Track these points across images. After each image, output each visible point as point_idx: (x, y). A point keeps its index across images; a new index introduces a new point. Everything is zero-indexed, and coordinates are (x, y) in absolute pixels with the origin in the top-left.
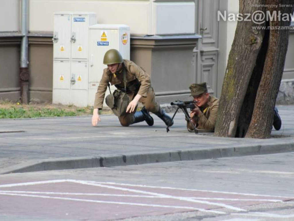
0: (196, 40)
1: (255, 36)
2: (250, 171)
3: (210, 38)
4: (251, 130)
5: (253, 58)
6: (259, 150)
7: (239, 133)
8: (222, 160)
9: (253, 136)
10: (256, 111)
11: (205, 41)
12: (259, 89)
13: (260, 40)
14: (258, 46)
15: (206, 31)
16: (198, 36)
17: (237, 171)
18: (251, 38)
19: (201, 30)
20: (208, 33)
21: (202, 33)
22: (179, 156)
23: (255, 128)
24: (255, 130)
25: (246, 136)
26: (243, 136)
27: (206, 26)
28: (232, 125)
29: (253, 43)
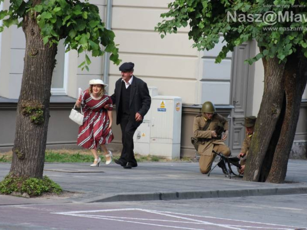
0: (230, 109)
1: (275, 108)
2: (270, 207)
3: (240, 108)
4: (270, 177)
5: (273, 124)
6: (276, 192)
7: (261, 178)
8: (249, 198)
9: (271, 182)
10: (274, 163)
11: (237, 110)
12: (277, 147)
13: (278, 111)
14: (277, 116)
15: (237, 103)
16: (232, 107)
17: (261, 207)
18: (272, 109)
19: (233, 102)
20: (239, 105)
21: (234, 105)
22: (218, 194)
23: (273, 175)
24: (273, 177)
25: (266, 181)
26: (264, 181)
27: (238, 99)
28: (256, 172)
29: (274, 113)
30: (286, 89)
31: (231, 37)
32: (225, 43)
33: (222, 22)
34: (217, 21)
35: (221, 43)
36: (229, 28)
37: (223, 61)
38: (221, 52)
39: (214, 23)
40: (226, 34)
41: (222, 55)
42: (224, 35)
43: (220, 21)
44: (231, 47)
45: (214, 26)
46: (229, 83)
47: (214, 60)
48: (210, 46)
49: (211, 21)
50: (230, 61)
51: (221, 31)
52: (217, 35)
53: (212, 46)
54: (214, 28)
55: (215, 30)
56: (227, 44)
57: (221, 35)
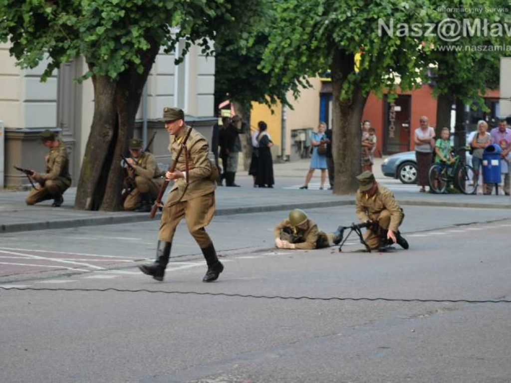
0: (57, 132)
1: (108, 130)
2: (106, 238)
3: (68, 131)
4: (104, 205)
5: (105, 147)
6: (111, 221)
7: (94, 207)
8: (82, 229)
9: (105, 210)
10: (108, 190)
11: (64, 133)
12: (111, 172)
13: (111, 133)
14: (109, 138)
15: (65, 126)
16: (59, 129)
17: (95, 238)
18: (104, 131)
19: (60, 124)
20: (66, 127)
21: (62, 127)
22: (48, 226)
23: (107, 203)
24: (107, 205)
25: (101, 208)
26: (97, 210)
27: (65, 121)
28: (89, 200)
29: (106, 136)
30: (118, 109)
31: (56, 53)
32: (51, 60)
33: (46, 37)
34: (40, 36)
35: (46, 60)
36: (53, 43)
37: (49, 79)
38: (46, 70)
39: (37, 38)
40: (51, 50)
41: (48, 74)
42: (49, 51)
43: (44, 35)
44: (57, 64)
45: (37, 41)
46: (55, 104)
47: (39, 79)
48: (34, 64)
49: (34, 36)
50: (55, 79)
51: (46, 47)
52: (41, 52)
53: (36, 64)
54: (38, 43)
55: (39, 46)
56: (53, 62)
57: (46, 51)
